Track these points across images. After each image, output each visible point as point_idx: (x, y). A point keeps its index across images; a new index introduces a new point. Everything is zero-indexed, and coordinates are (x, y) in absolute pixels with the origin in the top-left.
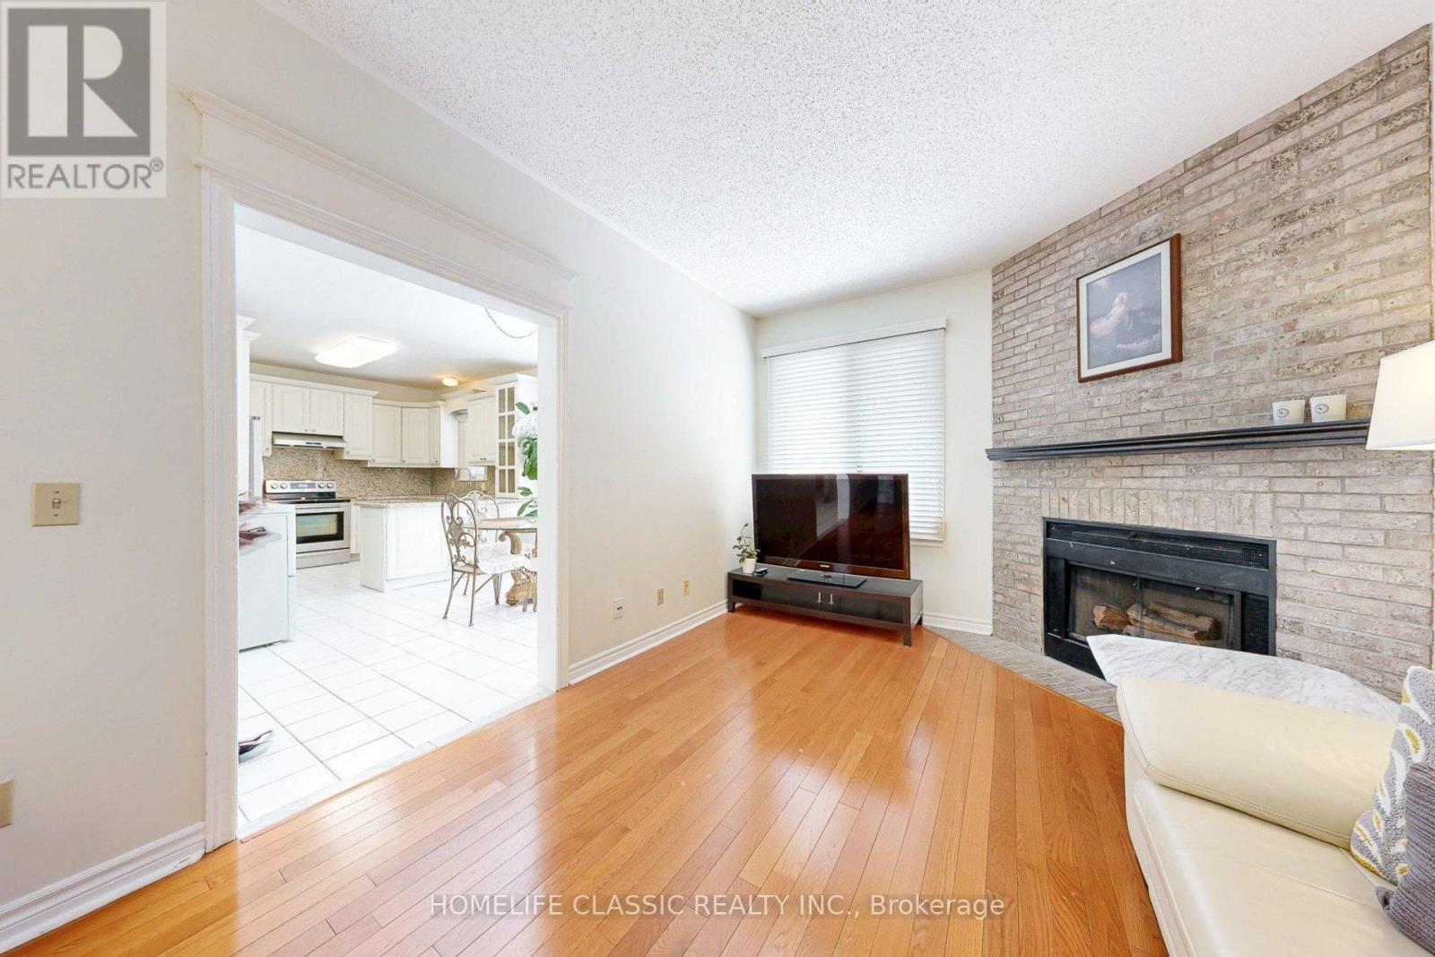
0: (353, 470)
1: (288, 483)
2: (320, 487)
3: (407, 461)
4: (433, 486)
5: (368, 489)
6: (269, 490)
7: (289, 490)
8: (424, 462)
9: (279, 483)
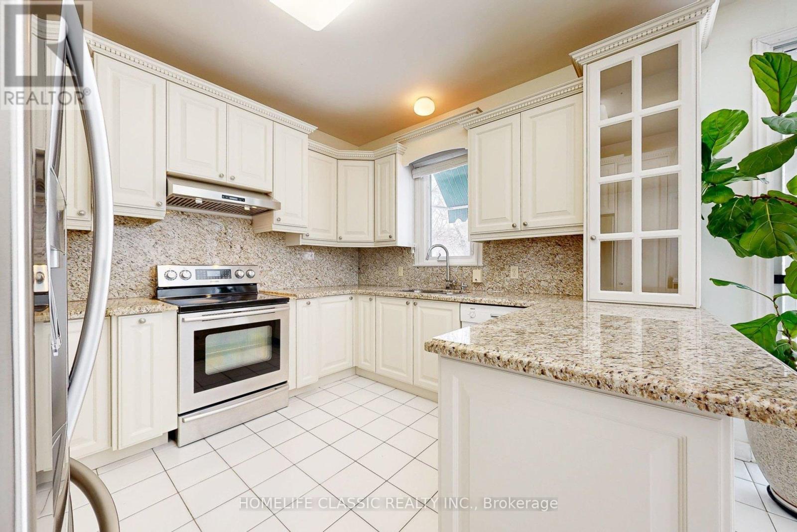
0: (277, 250)
1: (192, 269)
2: (237, 276)
3: (345, 238)
4: (359, 273)
5: (294, 279)
6: (162, 282)
7: (193, 282)
8: (364, 238)
9: (178, 269)
